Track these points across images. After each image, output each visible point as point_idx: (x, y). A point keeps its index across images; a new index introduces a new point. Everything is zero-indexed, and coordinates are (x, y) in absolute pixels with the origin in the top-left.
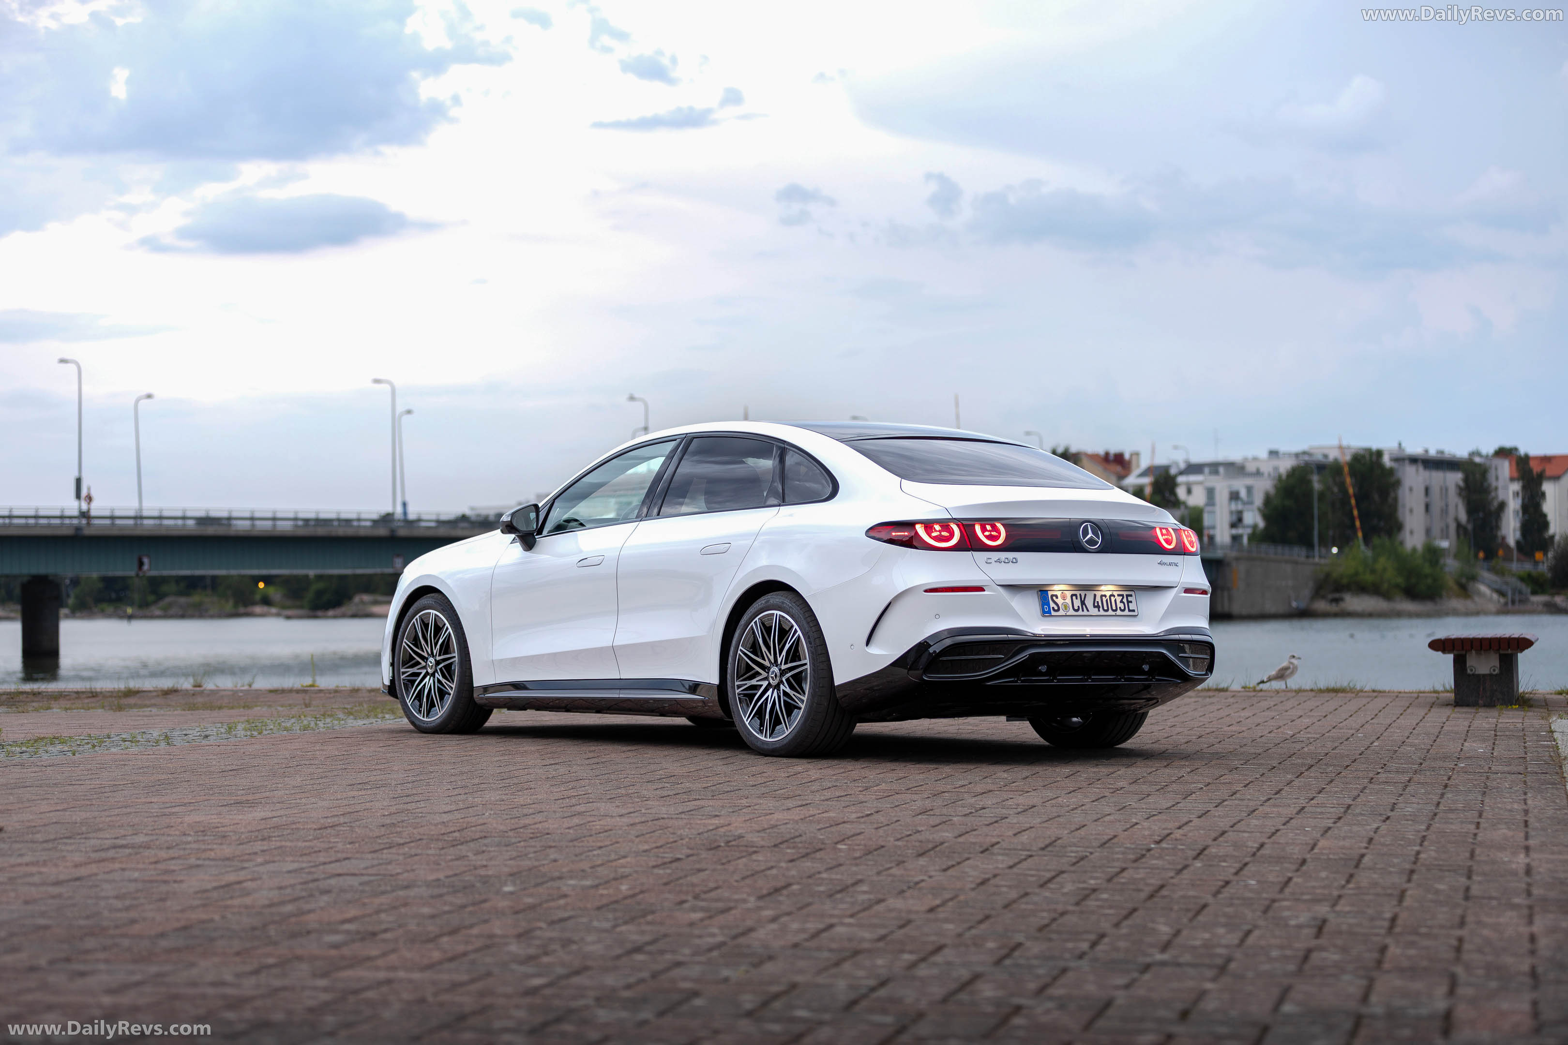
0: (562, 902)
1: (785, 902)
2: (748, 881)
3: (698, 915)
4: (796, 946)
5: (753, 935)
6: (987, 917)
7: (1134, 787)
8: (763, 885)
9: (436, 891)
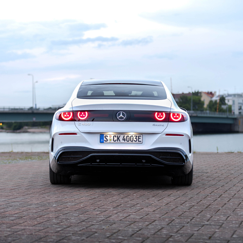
0: (67, 209)
1: (119, 209)
2: (111, 204)
3: (99, 212)
4: (121, 220)
5: (111, 217)
6: (167, 213)
7: (207, 179)
8: (115, 205)
9: (37, 206)
